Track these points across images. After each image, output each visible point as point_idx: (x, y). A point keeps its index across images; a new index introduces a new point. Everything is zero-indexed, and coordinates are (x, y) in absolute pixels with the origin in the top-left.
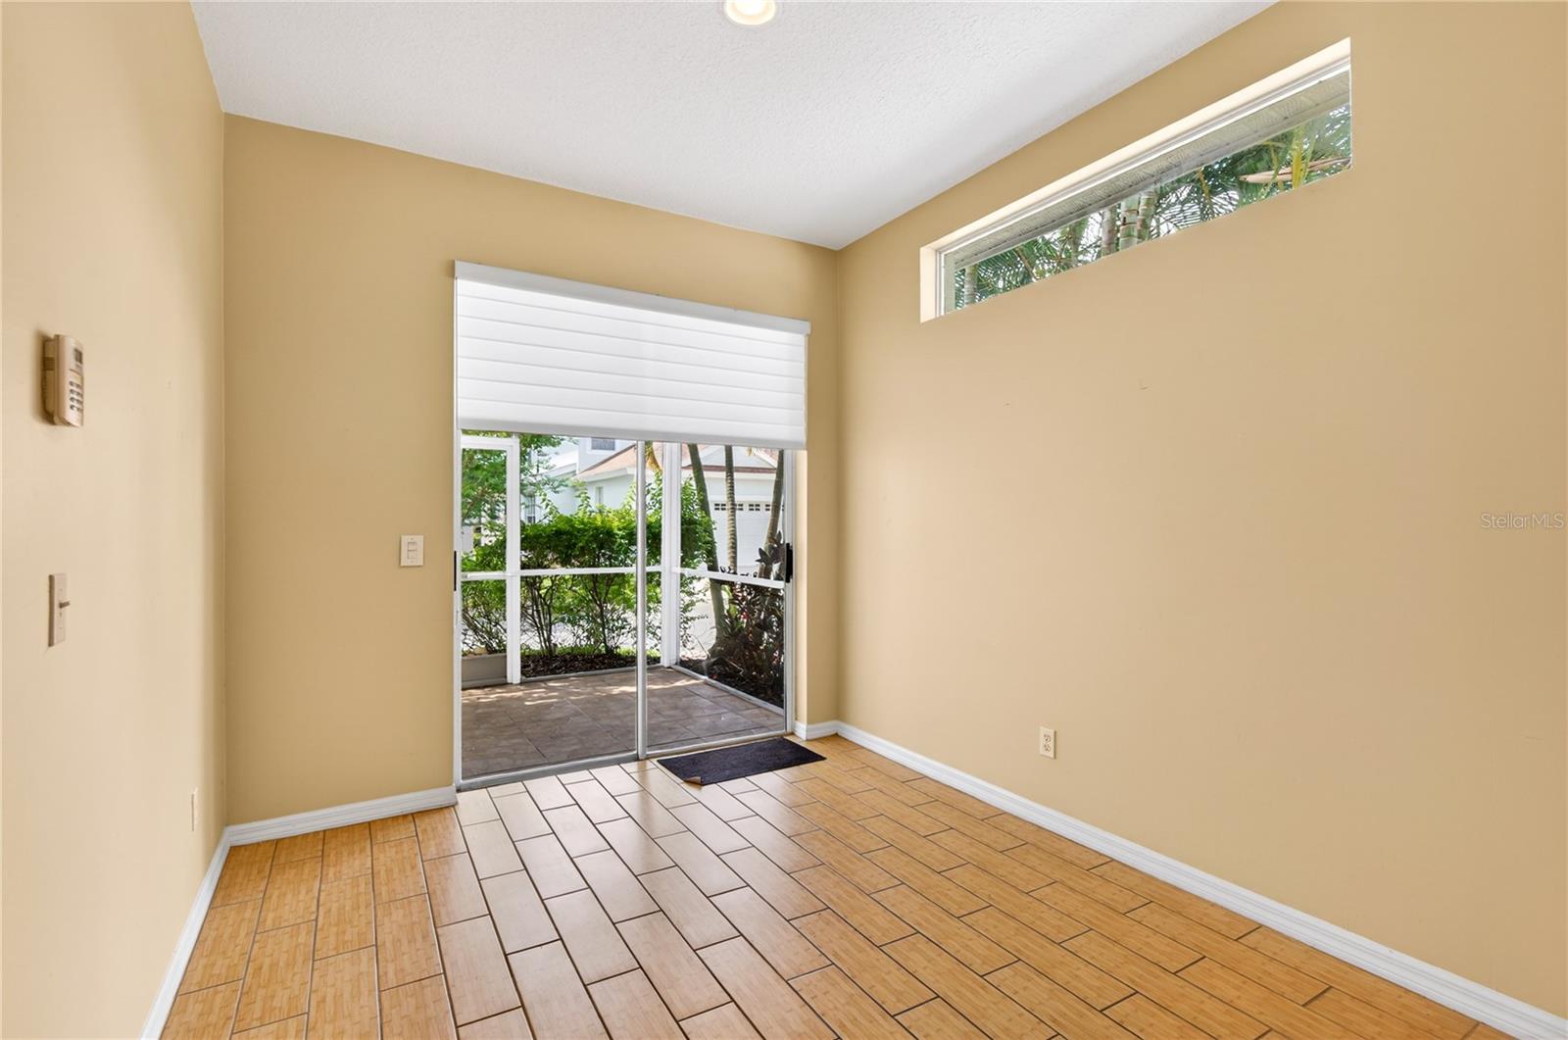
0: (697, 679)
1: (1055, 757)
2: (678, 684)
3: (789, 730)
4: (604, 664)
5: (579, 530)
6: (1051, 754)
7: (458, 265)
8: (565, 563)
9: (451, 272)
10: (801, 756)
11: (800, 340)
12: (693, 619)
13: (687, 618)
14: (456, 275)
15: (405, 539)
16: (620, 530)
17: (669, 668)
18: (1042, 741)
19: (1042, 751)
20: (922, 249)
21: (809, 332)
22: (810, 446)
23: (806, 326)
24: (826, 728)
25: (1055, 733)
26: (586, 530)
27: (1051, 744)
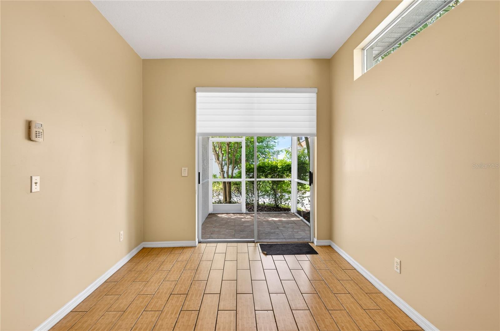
0: (299, 218)
1: (400, 273)
2: (292, 219)
3: (311, 241)
4: (274, 210)
5: (266, 166)
6: (399, 271)
7: (197, 89)
8: (266, 177)
9: (195, 92)
10: (311, 251)
11: (314, 95)
12: (306, 197)
13: (303, 197)
14: (196, 91)
15: (183, 169)
16: (280, 166)
17: (293, 213)
18: (395, 264)
19: (395, 269)
20: (355, 51)
21: (317, 92)
22: (318, 135)
23: (316, 90)
24: (325, 242)
25: (400, 261)
26: (269, 166)
27: (399, 266)
